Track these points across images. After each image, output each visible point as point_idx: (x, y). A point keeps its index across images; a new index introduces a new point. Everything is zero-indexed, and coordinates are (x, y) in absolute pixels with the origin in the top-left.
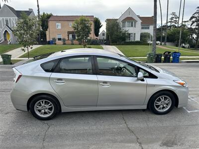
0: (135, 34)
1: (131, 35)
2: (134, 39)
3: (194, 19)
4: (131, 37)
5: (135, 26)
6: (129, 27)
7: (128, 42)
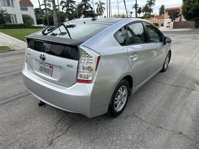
0: (15, 15)
1: (11, 16)
2: (16, 22)
3: (63, 4)
4: (12, 19)
5: (13, 6)
6: (5, 6)
7: (9, 26)
